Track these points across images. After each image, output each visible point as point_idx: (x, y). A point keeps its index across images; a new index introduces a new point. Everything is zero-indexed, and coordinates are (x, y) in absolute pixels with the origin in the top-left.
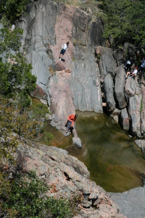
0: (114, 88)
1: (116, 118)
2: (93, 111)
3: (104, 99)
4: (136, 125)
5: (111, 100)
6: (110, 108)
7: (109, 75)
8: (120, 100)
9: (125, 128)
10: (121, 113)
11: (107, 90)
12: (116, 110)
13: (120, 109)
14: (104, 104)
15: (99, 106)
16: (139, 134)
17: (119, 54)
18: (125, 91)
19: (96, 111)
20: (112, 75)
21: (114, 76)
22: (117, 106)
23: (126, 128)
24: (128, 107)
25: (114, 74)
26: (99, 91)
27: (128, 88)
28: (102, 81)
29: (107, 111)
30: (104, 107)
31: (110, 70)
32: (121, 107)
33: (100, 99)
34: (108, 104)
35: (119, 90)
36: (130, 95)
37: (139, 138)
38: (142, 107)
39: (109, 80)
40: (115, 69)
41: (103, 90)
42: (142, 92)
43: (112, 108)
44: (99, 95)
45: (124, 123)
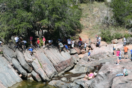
0: (20, 64)
1: (31, 78)
2: (17, 83)
3: (19, 73)
4: (44, 76)
5: (22, 71)
7: (13, 58)
8: (27, 68)
9: (39, 81)
10: (32, 74)
11: (17, 67)
12: (29, 74)
13: (30, 73)
14: (21, 75)
15: (18, 78)
16: (48, 79)
17: (12, 45)
18: (27, 62)
19: (18, 82)
20: (15, 58)
21: (16, 58)
22: (28, 72)
23: (39, 80)
24: (33, 69)
25: (16, 57)
26: (13, 70)
27: (28, 59)
28: (12, 64)
29: (24, 78)
30: (21, 77)
31: (13, 56)
32: (30, 71)
33: (16, 74)
34: (22, 74)
35: (24, 63)
36: (31, 62)
37: (50, 81)
38: (41, 65)
39: (15, 62)
40: (15, 54)
41: (15, 68)
42: (36, 57)
43: (26, 75)
44: (15, 72)
45: (37, 79)
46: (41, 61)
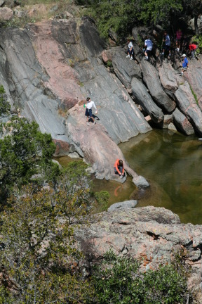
0: (149, 92)
1: (171, 127)
2: (139, 134)
3: (145, 112)
5: (153, 108)
6: (157, 119)
7: (134, 78)
8: (164, 102)
9: (189, 133)
10: (174, 118)
11: (142, 99)
12: (167, 117)
13: (170, 113)
14: (148, 118)
15: (143, 124)
18: (164, 89)
19: (142, 132)
20: (138, 78)
21: (141, 78)
22: (165, 112)
23: (190, 132)
24: (178, 106)
25: (140, 75)
26: (133, 105)
27: (166, 83)
28: (130, 91)
29: (155, 124)
30: (149, 122)
31: (133, 73)
32: (170, 110)
33: (139, 115)
34: (152, 116)
35: (157, 91)
36: (173, 89)
38: (195, 97)
39: (137, 86)
40: (138, 68)
41: (137, 101)
42: (186, 78)
43: (160, 118)
44: (135, 110)
45: (185, 128)
46: (197, 90)
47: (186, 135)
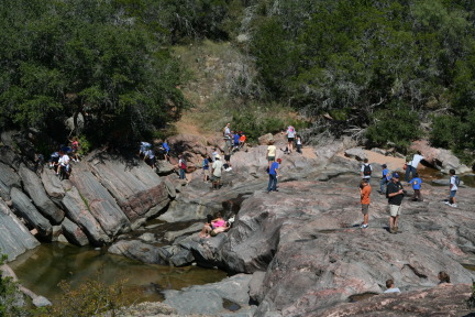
0: (33, 203)
1: (62, 238)
2: (27, 250)
3: (30, 226)
4: (95, 230)
5: (39, 220)
6: (45, 232)
7: (14, 189)
8: (51, 212)
9: (83, 244)
10: (64, 228)
11: (26, 211)
12: (56, 229)
13: (59, 224)
14: (34, 231)
15: (29, 239)
16: (106, 238)
17: (8, 154)
18: (50, 197)
19: (29, 248)
20: (18, 187)
21: (22, 187)
22: (53, 222)
23: (84, 242)
24: (67, 214)
25: (19, 184)
26: (15, 219)
27: (52, 190)
28: (10, 203)
29: (43, 237)
30: (36, 236)
31: (11, 183)
32: (58, 220)
33: (23, 229)
34: (39, 228)
35: (41, 200)
36: (60, 196)
37: (110, 244)
38: (85, 202)
39: (18, 197)
40: (16, 179)
41: (19, 214)
42: (73, 184)
43: (48, 230)
44: (18, 225)
45: (78, 238)
46: (87, 195)
47: (80, 246)
